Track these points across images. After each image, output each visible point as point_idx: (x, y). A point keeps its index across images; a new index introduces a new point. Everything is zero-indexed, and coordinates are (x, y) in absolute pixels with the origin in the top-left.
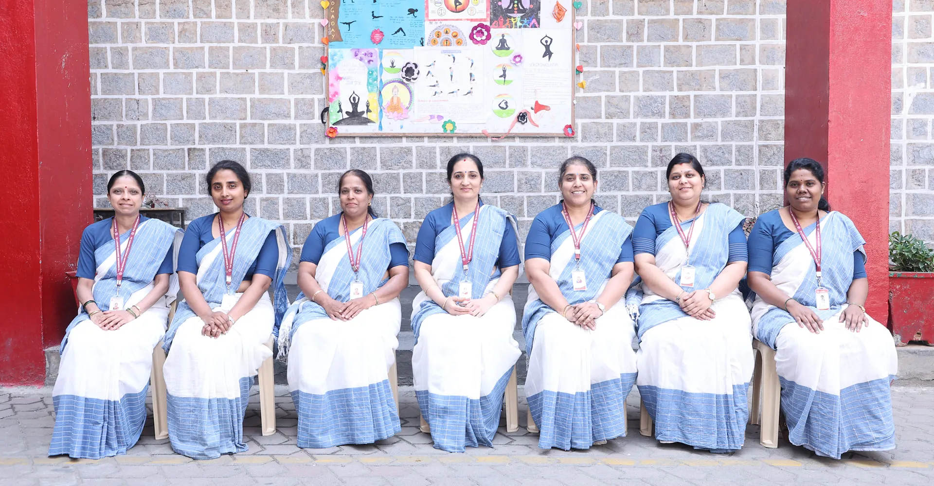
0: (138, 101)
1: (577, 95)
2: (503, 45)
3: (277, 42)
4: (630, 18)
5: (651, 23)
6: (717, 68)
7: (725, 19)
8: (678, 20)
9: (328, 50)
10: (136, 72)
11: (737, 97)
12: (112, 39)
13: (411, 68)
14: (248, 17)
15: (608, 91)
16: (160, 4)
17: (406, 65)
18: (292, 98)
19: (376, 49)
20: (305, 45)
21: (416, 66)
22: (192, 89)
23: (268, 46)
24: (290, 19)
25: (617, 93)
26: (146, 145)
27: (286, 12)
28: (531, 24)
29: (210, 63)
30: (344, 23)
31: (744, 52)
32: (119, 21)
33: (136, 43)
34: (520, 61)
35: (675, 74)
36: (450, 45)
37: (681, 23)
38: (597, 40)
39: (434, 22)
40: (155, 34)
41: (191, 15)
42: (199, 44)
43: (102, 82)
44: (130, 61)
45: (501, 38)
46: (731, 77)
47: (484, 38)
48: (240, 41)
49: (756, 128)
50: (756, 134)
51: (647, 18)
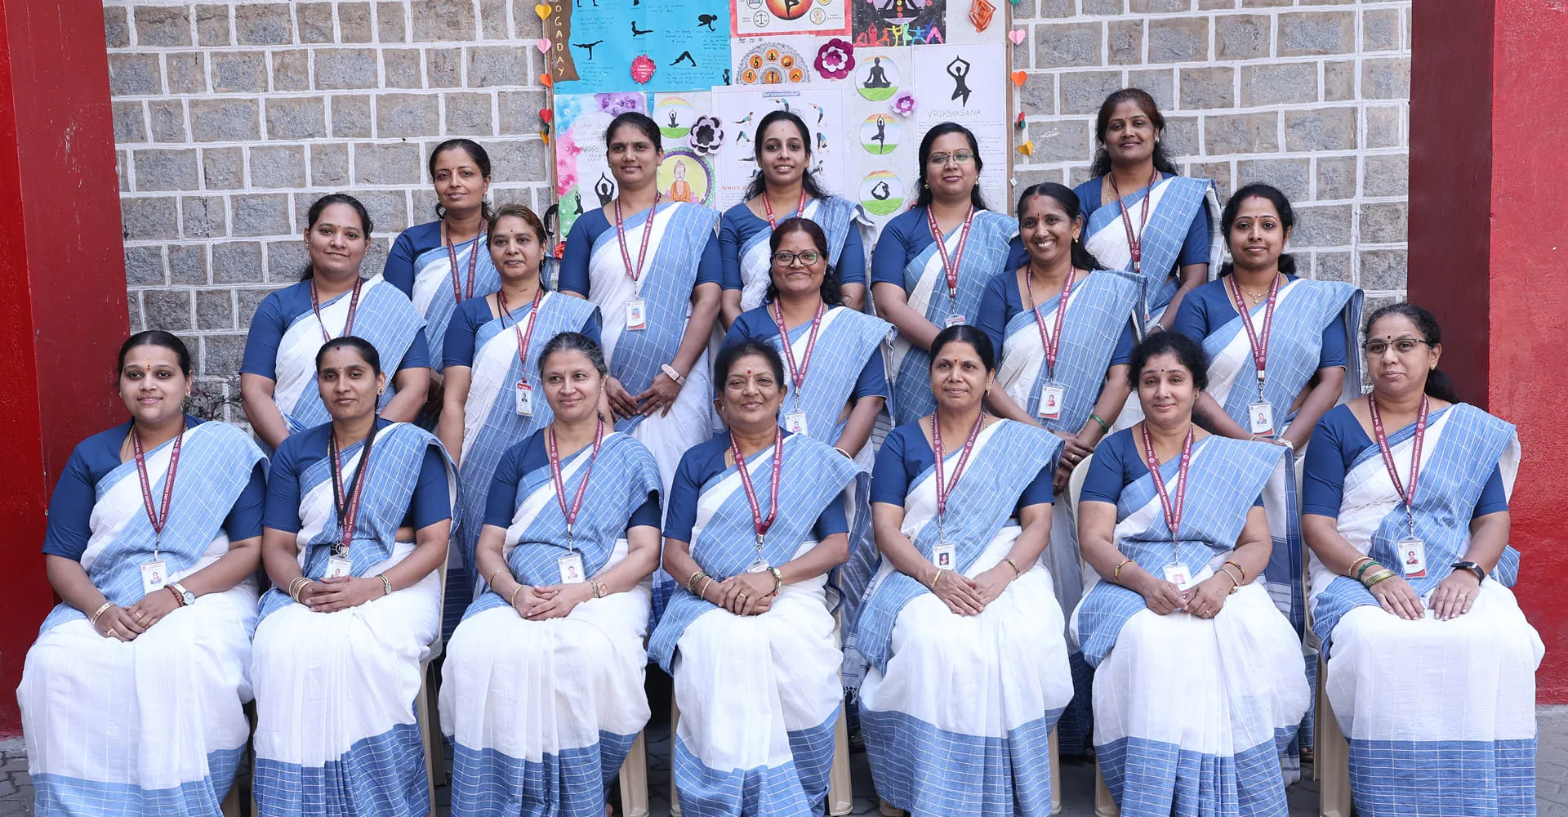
0: (204, 202)
1: (1017, 168)
2: (877, 79)
3: (458, 85)
4: (1116, 18)
5: (1155, 27)
6: (1281, 108)
7: (1295, 14)
8: (1206, 19)
9: (552, 97)
10: (199, 146)
11: (1320, 161)
12: (152, 86)
13: (708, 127)
14: (402, 39)
15: (1075, 158)
16: (237, 17)
17: (698, 123)
19: (642, 93)
20: (509, 88)
21: (717, 124)
22: (303, 176)
23: (441, 92)
24: (480, 40)
26: (224, 283)
27: (472, 27)
28: (931, 35)
29: (334, 127)
30: (580, 46)
31: (1332, 75)
32: (162, 52)
33: (196, 92)
34: (910, 109)
35: (1201, 124)
36: (779, 81)
37: (1212, 26)
38: (1054, 63)
39: (748, 39)
40: (232, 73)
41: (296, 38)
42: (312, 92)
43: (136, 168)
44: (187, 125)
45: (874, 65)
46: (1307, 124)
47: (842, 66)
48: (389, 84)
49: (1355, 220)
50: (1355, 230)
51: (1147, 17)
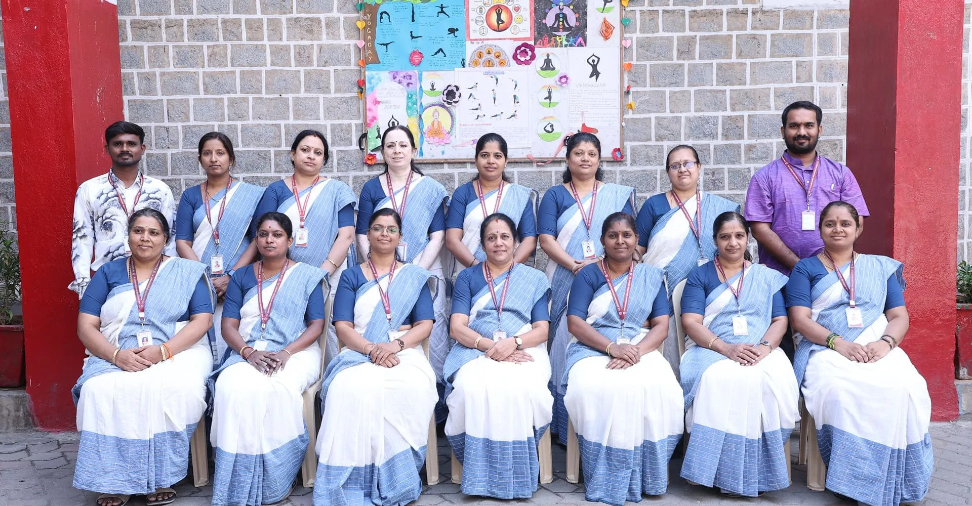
0: (167, 129)
1: (625, 116)
2: (548, 65)
3: (312, 65)
4: (681, 34)
5: (703, 40)
6: (772, 86)
7: (780, 34)
8: (731, 36)
9: (365, 72)
10: (165, 98)
12: (138, 63)
13: (452, 90)
14: (281, 39)
15: (658, 112)
16: (188, 26)
17: (447, 88)
18: (328, 123)
19: (416, 71)
20: (340, 67)
21: (458, 89)
22: (223, 115)
23: (302, 69)
24: (325, 40)
25: (668, 114)
26: (177, 175)
27: (320, 33)
28: (578, 41)
29: (241, 87)
30: (381, 44)
31: (800, 69)
32: (146, 45)
33: (164, 67)
34: (566, 82)
35: (728, 93)
36: (493, 66)
37: (734, 40)
38: (647, 58)
39: (475, 42)
40: (183, 58)
41: (221, 38)
42: (229, 68)
43: (129, 109)
44: (158, 86)
45: (546, 58)
46: (787, 95)
47: (528, 58)
48: (273, 64)
51: (699, 34)
